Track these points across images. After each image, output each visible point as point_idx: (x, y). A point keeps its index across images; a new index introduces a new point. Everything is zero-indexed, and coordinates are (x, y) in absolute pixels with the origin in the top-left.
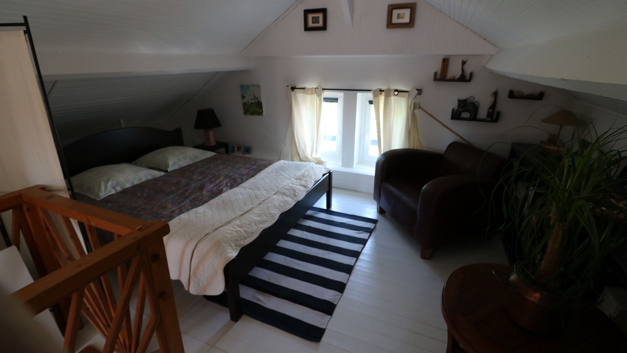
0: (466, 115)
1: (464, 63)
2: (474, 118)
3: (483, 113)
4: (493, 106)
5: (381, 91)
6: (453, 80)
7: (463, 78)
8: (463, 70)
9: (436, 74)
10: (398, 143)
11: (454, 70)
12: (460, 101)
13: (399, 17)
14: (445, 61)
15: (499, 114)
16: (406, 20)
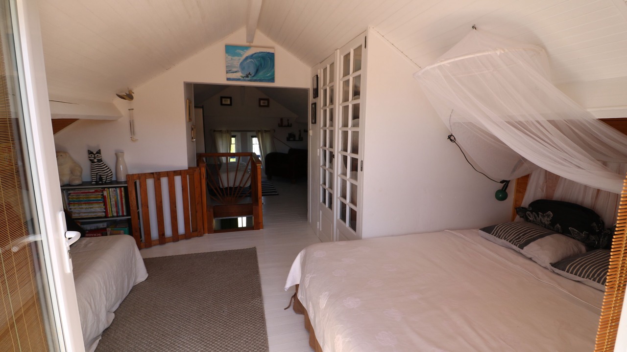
0: (292, 139)
1: (288, 120)
2: (294, 140)
3: (297, 138)
4: (300, 135)
5: (259, 131)
6: (285, 126)
7: (289, 126)
8: (288, 123)
9: (279, 124)
10: (268, 152)
11: (285, 123)
12: (289, 134)
13: (263, 103)
14: (282, 120)
15: (302, 138)
16: (266, 104)
